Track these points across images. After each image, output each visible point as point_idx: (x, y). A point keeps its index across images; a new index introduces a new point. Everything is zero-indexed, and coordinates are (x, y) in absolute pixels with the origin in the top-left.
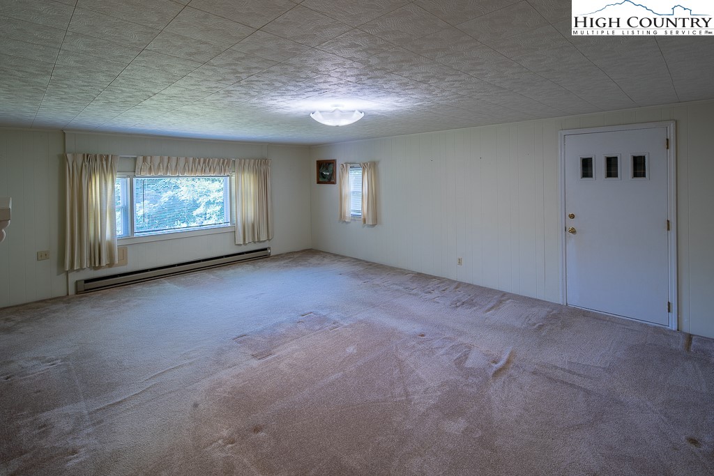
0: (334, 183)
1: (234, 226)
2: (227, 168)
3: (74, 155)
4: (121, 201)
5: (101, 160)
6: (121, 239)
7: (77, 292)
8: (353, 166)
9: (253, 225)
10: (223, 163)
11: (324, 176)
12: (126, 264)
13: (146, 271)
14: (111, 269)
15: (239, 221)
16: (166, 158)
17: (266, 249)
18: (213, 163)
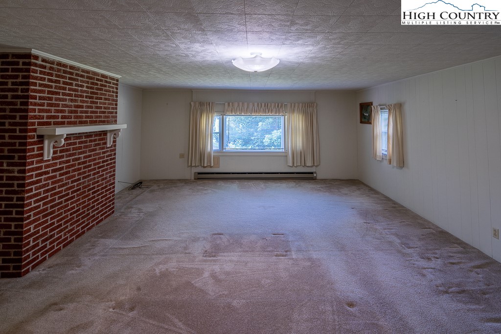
0: (370, 123)
1: (286, 152)
2: (281, 110)
3: (195, 103)
4: (217, 128)
5: (207, 106)
6: (216, 151)
7: (195, 179)
8: (383, 107)
9: (301, 152)
10: (278, 106)
11: (365, 117)
12: (219, 167)
13: (229, 173)
14: (211, 169)
15: (289, 148)
16: (241, 103)
17: (312, 173)
18: (271, 106)
